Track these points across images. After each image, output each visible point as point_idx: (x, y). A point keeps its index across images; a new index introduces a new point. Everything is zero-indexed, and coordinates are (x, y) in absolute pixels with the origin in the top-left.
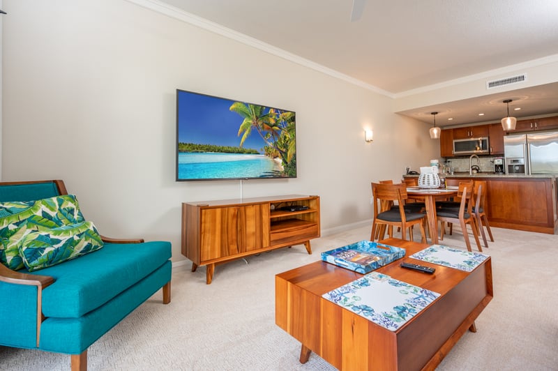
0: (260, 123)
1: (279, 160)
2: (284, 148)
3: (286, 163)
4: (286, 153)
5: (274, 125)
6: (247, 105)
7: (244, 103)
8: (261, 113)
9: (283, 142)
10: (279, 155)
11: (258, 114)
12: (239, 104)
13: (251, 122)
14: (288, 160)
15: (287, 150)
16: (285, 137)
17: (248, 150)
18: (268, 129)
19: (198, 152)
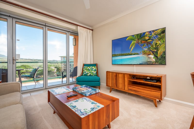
0: (140, 41)
1: (152, 56)
2: (156, 49)
3: (157, 57)
4: (157, 52)
5: (148, 40)
6: (133, 36)
7: (132, 36)
8: (140, 36)
9: (154, 47)
10: (152, 53)
11: (139, 37)
12: (130, 37)
13: (135, 42)
14: (159, 56)
15: (158, 50)
16: (156, 44)
17: (134, 53)
18: (145, 42)
19: (117, 56)
